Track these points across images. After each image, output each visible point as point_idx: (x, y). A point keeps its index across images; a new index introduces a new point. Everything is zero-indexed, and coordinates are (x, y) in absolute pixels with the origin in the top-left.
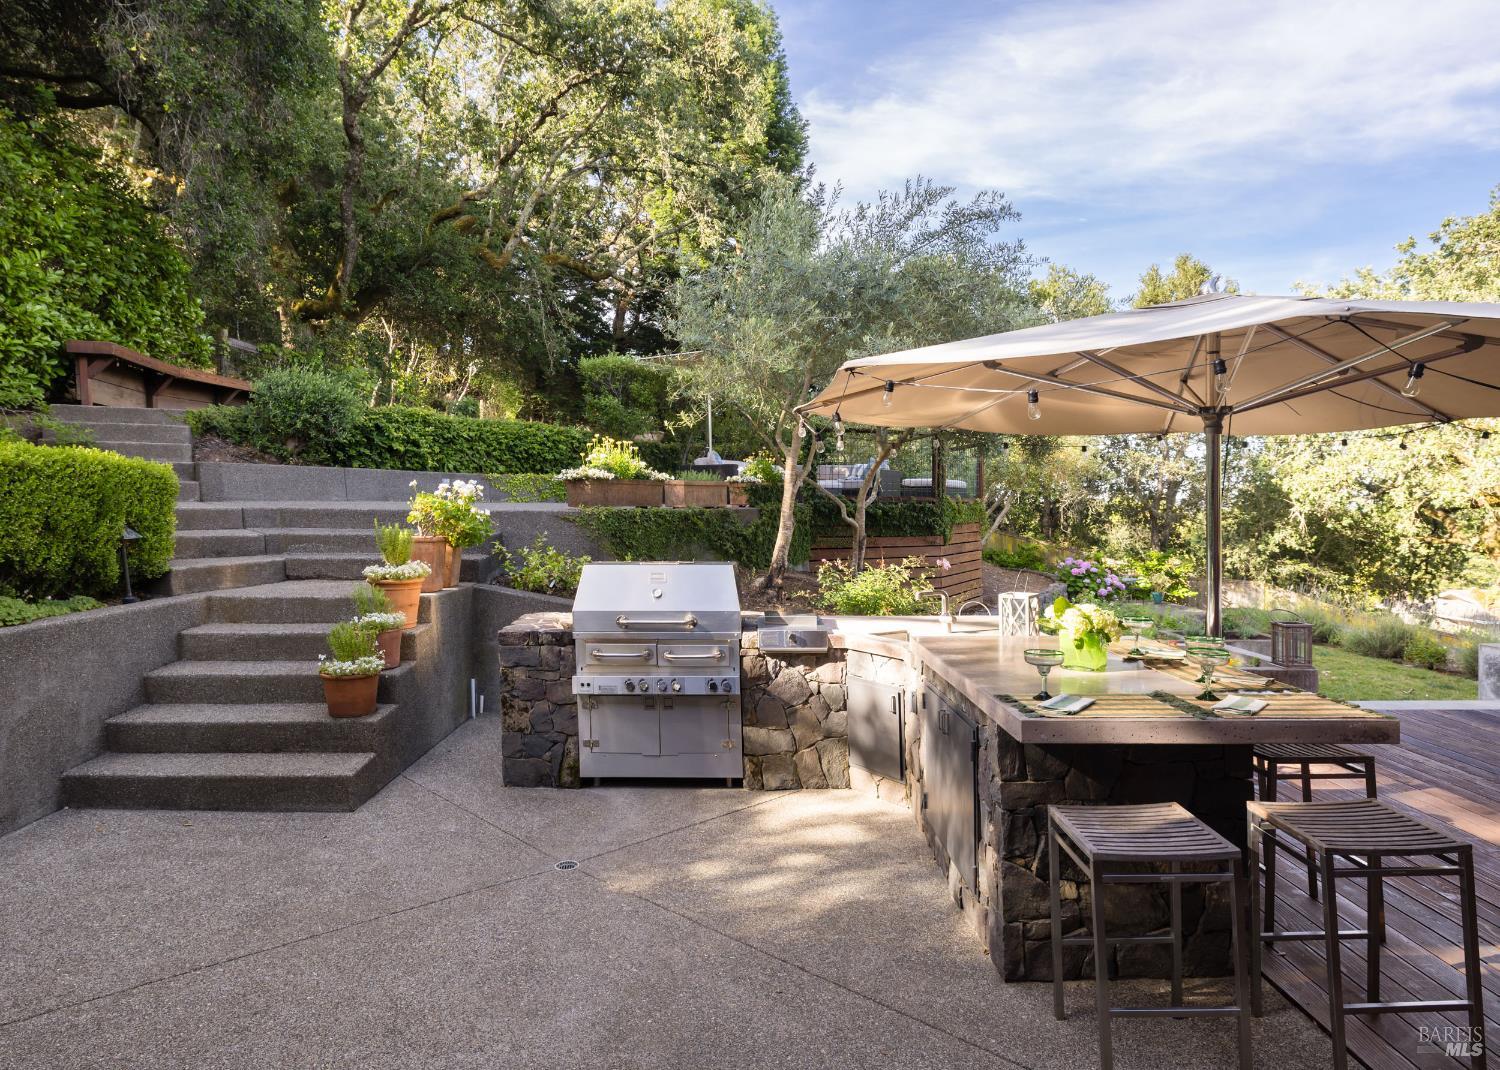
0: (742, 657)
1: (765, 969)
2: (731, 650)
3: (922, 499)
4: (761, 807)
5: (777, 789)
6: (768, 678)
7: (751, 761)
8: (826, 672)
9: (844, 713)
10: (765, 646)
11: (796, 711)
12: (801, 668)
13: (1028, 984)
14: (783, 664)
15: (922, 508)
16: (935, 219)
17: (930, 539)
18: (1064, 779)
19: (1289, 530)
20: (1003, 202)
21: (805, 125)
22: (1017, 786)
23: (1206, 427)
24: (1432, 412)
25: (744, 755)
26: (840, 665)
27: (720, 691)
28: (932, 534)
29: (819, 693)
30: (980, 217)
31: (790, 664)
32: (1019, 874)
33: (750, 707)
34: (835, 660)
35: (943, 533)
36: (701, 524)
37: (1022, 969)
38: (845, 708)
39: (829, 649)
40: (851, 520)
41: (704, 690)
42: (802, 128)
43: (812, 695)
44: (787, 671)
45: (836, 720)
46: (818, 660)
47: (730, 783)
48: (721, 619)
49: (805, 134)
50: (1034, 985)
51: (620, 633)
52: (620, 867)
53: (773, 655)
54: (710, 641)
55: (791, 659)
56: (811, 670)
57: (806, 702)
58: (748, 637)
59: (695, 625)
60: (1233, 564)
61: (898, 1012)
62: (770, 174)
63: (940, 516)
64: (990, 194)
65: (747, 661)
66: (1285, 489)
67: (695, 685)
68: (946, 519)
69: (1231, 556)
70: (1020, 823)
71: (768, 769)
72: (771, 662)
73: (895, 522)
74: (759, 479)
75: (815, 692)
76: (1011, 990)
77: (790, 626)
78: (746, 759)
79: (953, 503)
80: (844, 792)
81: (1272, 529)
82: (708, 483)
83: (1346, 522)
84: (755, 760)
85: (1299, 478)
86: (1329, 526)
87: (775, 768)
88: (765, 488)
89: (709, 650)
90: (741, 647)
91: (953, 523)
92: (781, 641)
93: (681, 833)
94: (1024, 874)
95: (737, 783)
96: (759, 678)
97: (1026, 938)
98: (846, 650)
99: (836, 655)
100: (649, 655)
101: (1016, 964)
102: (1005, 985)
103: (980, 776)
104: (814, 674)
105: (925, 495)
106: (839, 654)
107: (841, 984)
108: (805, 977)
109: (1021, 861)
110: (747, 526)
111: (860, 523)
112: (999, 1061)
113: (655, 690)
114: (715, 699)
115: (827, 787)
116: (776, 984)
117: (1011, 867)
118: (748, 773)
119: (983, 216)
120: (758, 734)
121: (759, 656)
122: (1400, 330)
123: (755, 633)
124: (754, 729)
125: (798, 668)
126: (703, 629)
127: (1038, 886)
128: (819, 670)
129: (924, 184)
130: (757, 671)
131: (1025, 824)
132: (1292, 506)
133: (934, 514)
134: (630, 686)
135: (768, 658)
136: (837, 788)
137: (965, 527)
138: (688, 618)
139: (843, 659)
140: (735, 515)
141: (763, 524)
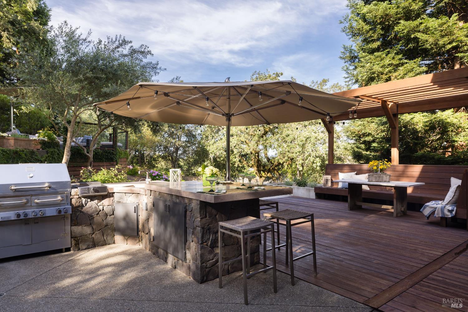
0: (71, 199)
1: (118, 304)
2: (67, 196)
3: (109, 149)
4: (79, 257)
5: (85, 249)
6: (82, 206)
7: (74, 240)
8: (106, 202)
9: (113, 216)
10: (82, 194)
11: (94, 217)
12: (96, 201)
13: (207, 282)
14: (89, 200)
15: (109, 152)
16: (126, 50)
17: (112, 163)
18: (216, 216)
19: (209, 161)
20: (148, 49)
21: (49, 10)
22: (204, 220)
23: (227, 119)
24: (266, 122)
25: (71, 238)
26: (112, 198)
27: (63, 213)
28: (113, 161)
29: (103, 210)
30: (141, 52)
31: (92, 200)
32: (205, 248)
33: (74, 218)
34: (110, 197)
35: (116, 161)
36: (23, 155)
37: (205, 278)
38: (113, 214)
39: (108, 193)
40: (88, 154)
41: (55, 213)
42: (48, 11)
43: (100, 211)
44: (90, 203)
45: (110, 219)
46: (103, 197)
47: (64, 250)
48: (62, 184)
49: (50, 14)
50: (208, 282)
51: (11, 194)
52: (28, 289)
53: (85, 197)
54: (56, 193)
55: (92, 198)
56: (100, 201)
57: (98, 214)
58: (74, 191)
59: (50, 187)
60: (194, 171)
61: (173, 302)
62: (36, 24)
63: (116, 155)
64: (144, 46)
65: (74, 201)
66: (208, 150)
67: (51, 212)
68: (118, 156)
69: (194, 169)
70: (205, 232)
71: (81, 242)
72: (84, 200)
73: (99, 157)
74: (46, 139)
75: (102, 210)
76: (203, 286)
77: (90, 186)
78: (72, 239)
79: (120, 150)
80: (113, 245)
81: (204, 161)
82: (25, 139)
83: (222, 159)
84: (76, 239)
85: (211, 146)
86: (218, 160)
87: (84, 241)
88: (49, 143)
89: (56, 197)
90: (71, 195)
91: (119, 157)
92: (89, 191)
93: (51, 271)
94: (206, 247)
95: (68, 250)
96: (79, 206)
97: (206, 268)
98: (114, 193)
99: (110, 195)
100: (27, 202)
101: (203, 277)
102: (200, 285)
103: (188, 221)
104: (101, 203)
105: (110, 147)
106: (111, 195)
107: (149, 300)
108: (135, 302)
109: (205, 244)
110: (42, 157)
111: (91, 155)
112: (212, 304)
113: (31, 216)
114: (60, 217)
115: (106, 244)
116: (125, 307)
117: (203, 246)
118: (73, 244)
119: (142, 53)
120: (78, 229)
121: (79, 198)
122: (270, 98)
123: (77, 189)
124: (76, 227)
125: (95, 201)
126: (53, 189)
127: (210, 250)
128: (103, 201)
129: (122, 38)
130: (78, 204)
131: (207, 231)
132: (210, 154)
133: (113, 154)
134: (19, 215)
135: (83, 199)
136: (110, 244)
137: (122, 159)
138: (47, 185)
139: (113, 196)
140: (37, 152)
141: (48, 156)
